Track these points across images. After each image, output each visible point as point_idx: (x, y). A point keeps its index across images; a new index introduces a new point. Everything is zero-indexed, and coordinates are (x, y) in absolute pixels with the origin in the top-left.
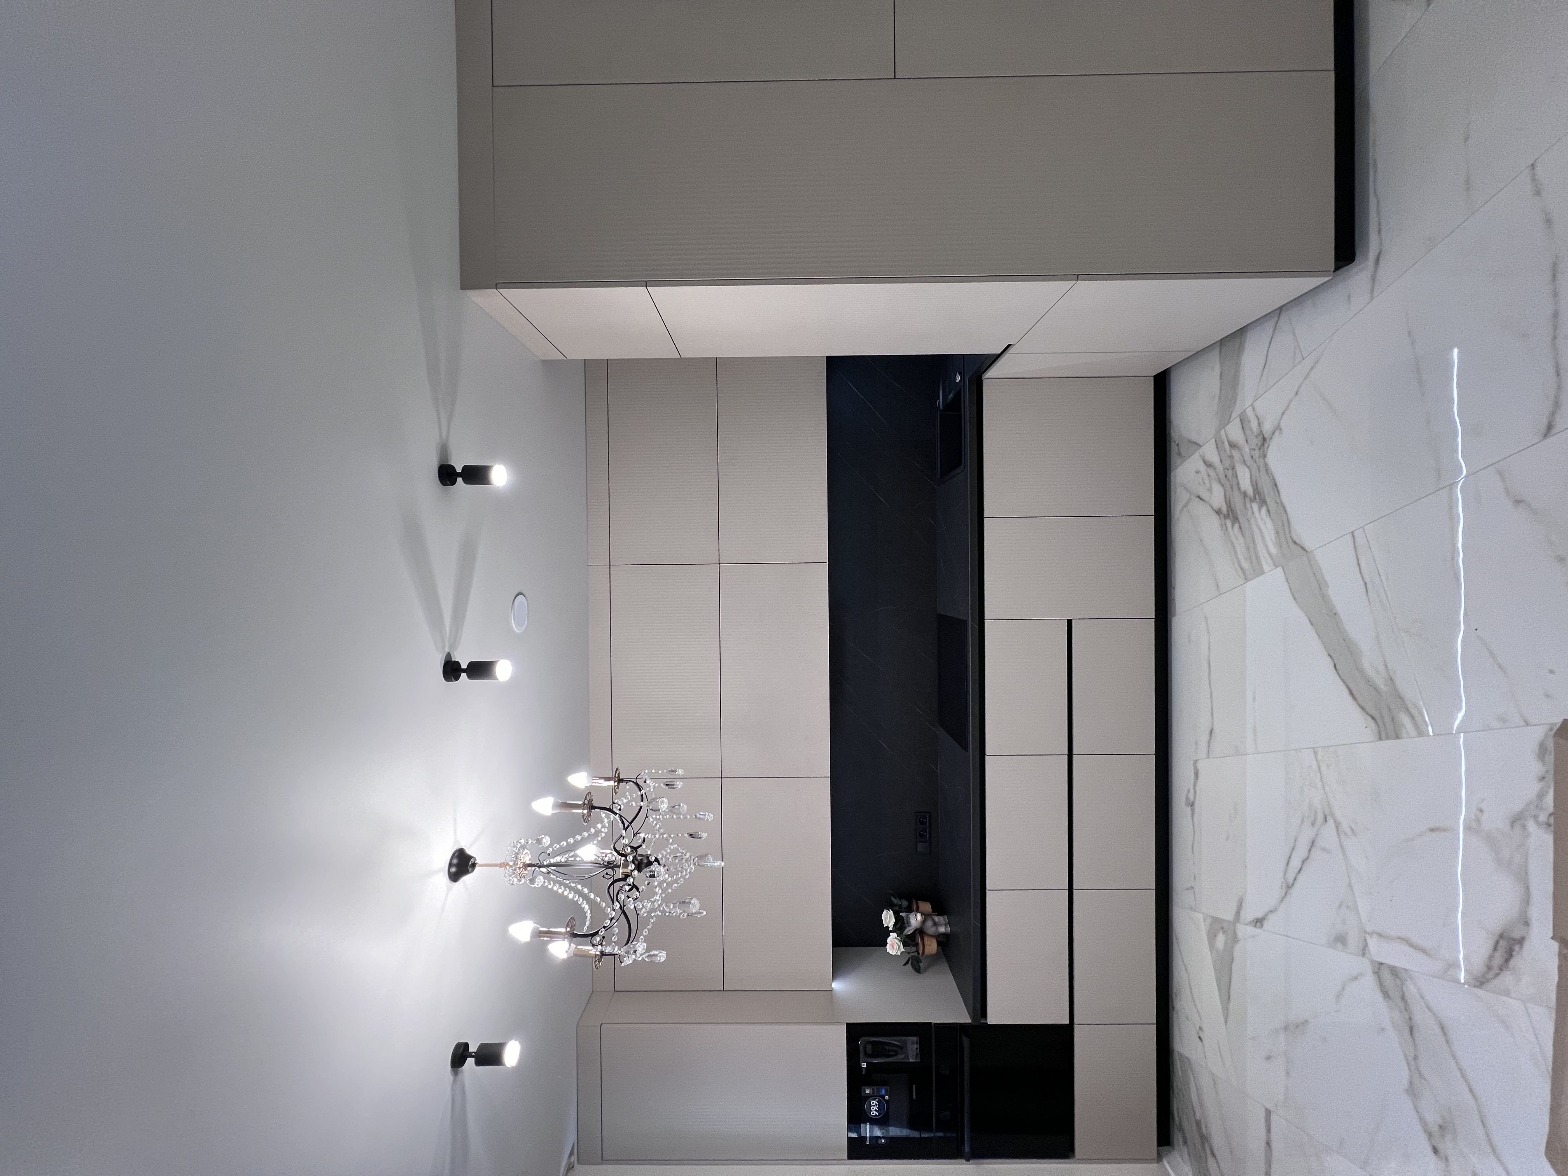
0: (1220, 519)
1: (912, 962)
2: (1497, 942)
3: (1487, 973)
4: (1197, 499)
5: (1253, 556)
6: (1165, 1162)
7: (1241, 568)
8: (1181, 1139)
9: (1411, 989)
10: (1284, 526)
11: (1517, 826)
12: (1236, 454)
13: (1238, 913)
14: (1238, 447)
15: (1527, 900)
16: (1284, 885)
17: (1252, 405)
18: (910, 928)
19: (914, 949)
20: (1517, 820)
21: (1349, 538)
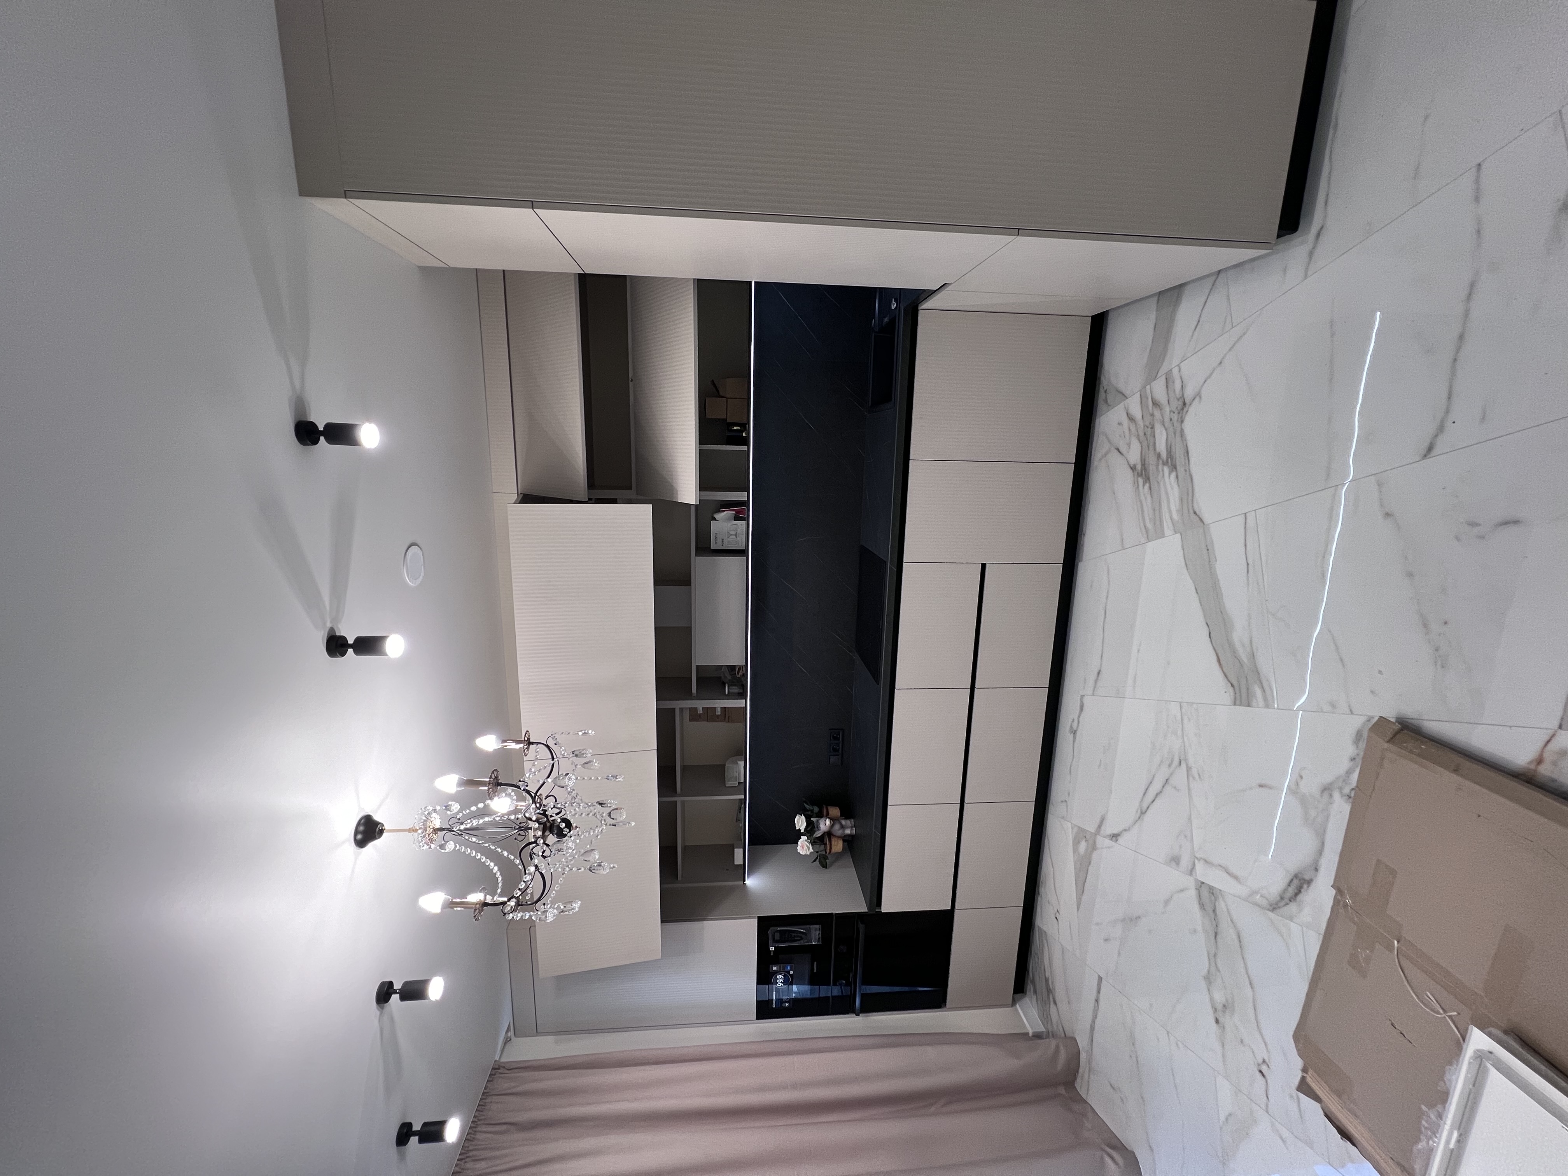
0: (1134, 476)
1: (819, 859)
2: (1292, 880)
3: (1280, 901)
4: (1116, 451)
5: (1158, 517)
6: (1018, 1006)
7: (1145, 526)
8: (1032, 989)
9: (1221, 905)
10: (1188, 495)
11: (1326, 795)
12: (1157, 413)
13: (1100, 826)
14: (1159, 406)
15: (1320, 852)
16: (1139, 811)
17: (1178, 365)
18: (820, 831)
19: (823, 847)
20: (1327, 789)
21: (1242, 518)
